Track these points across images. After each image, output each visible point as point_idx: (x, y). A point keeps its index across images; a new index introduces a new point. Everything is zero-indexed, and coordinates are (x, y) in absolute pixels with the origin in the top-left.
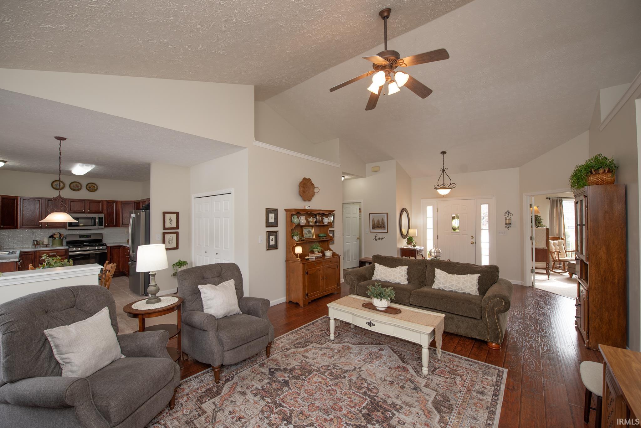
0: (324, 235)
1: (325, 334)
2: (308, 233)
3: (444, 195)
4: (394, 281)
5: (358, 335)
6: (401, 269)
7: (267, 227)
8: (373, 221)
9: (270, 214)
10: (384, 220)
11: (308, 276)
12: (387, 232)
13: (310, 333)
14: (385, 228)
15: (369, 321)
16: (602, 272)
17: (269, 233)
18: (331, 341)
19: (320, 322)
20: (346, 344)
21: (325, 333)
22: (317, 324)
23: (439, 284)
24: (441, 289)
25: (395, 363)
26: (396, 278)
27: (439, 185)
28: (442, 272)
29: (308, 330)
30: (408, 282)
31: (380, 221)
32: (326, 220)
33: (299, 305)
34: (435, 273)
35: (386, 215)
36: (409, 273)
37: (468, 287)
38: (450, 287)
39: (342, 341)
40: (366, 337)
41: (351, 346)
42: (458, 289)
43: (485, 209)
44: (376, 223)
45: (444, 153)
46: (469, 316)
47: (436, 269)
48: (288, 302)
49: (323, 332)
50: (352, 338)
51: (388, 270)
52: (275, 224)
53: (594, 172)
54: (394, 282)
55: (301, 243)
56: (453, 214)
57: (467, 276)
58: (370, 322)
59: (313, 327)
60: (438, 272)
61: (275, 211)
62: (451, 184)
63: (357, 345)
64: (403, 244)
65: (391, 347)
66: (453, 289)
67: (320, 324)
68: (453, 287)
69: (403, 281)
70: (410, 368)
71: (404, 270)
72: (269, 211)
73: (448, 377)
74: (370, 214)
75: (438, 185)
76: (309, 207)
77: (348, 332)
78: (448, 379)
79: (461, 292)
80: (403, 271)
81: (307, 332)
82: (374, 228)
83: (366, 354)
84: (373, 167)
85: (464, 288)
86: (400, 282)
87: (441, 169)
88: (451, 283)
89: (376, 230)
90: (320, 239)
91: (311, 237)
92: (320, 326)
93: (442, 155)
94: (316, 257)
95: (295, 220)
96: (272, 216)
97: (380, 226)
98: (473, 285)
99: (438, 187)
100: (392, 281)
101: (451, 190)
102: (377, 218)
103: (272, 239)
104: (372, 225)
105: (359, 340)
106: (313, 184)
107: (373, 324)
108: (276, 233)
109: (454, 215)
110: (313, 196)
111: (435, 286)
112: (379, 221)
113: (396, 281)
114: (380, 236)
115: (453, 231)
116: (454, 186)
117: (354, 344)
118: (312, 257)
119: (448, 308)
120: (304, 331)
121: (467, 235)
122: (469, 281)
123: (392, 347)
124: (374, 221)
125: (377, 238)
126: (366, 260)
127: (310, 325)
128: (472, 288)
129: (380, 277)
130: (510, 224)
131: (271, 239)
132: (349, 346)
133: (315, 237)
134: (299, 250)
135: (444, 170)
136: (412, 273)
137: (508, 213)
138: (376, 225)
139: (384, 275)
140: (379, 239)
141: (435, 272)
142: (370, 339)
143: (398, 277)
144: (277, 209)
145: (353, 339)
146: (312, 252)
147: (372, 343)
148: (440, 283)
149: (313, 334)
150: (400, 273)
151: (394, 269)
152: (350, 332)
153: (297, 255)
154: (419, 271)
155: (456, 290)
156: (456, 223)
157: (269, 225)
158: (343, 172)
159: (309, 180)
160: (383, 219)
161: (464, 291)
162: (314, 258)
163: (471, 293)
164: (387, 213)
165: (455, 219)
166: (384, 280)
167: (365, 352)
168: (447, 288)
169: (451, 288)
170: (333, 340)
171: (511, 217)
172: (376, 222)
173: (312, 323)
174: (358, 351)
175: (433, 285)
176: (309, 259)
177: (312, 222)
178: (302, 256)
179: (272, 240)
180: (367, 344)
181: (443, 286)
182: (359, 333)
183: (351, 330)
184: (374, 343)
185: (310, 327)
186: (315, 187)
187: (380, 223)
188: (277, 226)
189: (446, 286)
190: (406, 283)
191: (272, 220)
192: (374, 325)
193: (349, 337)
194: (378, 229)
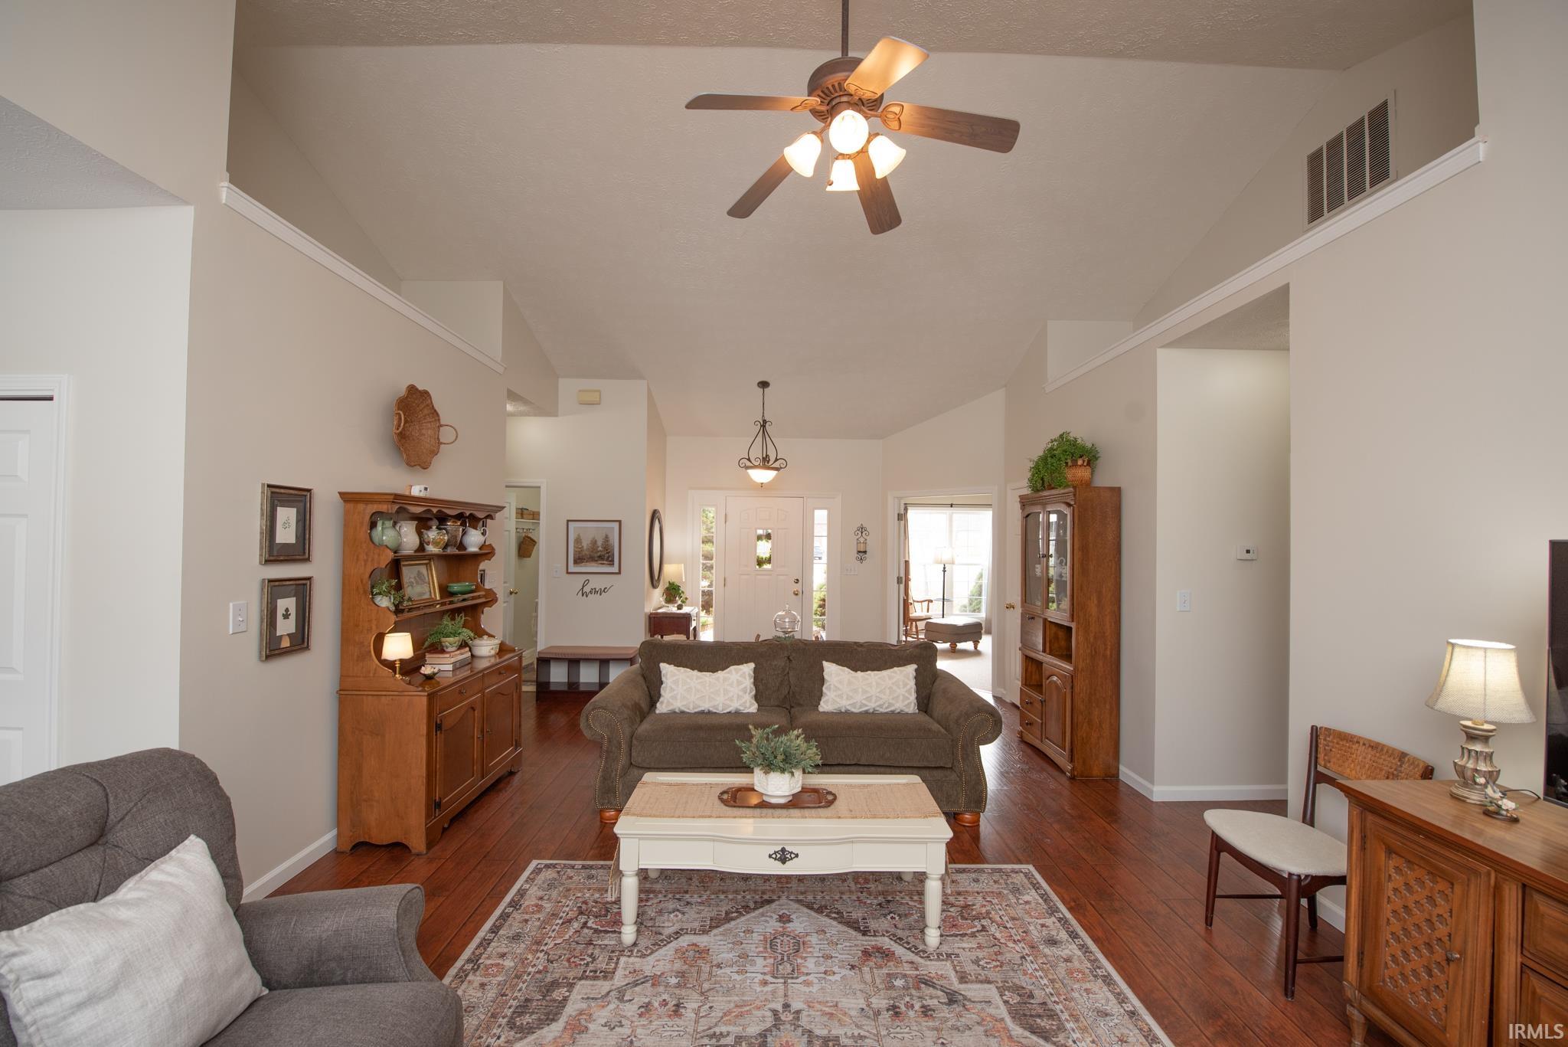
0: (468, 589)
1: (586, 931)
2: (417, 583)
3: (762, 484)
4: (726, 709)
5: (687, 896)
6: (741, 672)
7: (268, 562)
8: (578, 541)
9: (279, 509)
10: (611, 542)
11: (443, 736)
12: (619, 573)
13: (534, 948)
14: (613, 561)
15: (779, 848)
16: (1092, 640)
17: (275, 589)
18: (632, 951)
19: (534, 892)
20: (684, 941)
21: (585, 925)
22: (529, 901)
23: (838, 700)
24: (843, 710)
25: (848, 944)
26: (731, 699)
27: (752, 459)
28: (841, 669)
29: (516, 937)
30: (759, 706)
31: (599, 543)
32: (473, 539)
33: (408, 848)
34: (824, 673)
35: (616, 525)
36: (757, 681)
37: (901, 697)
38: (864, 702)
39: (660, 934)
40: (716, 893)
41: (703, 940)
42: (881, 706)
43: (821, 516)
44: (585, 548)
45: (764, 385)
46: (933, 766)
47: (825, 664)
48: (347, 848)
49: (576, 925)
50: (683, 913)
51: (707, 679)
52: (300, 552)
53: (1070, 464)
54: (725, 712)
55: (404, 617)
56: (759, 529)
57: (896, 673)
58: (783, 850)
59: (526, 921)
60: (831, 670)
61: (299, 498)
62: (776, 460)
63: (715, 931)
64: (656, 602)
65: (799, 901)
66: (870, 706)
67: (541, 898)
68: (870, 701)
69: (748, 705)
70: (891, 945)
71: (747, 674)
72: (278, 496)
73: (974, 932)
74: (570, 523)
75: (749, 460)
76: (426, 489)
77: (651, 896)
78: (977, 934)
79: (886, 711)
80: (745, 678)
81: (520, 948)
82: (578, 560)
83: (761, 949)
84: (580, 391)
85: (893, 702)
86: (742, 708)
87: (757, 423)
88: (866, 692)
89: (586, 566)
90: (451, 603)
91: (427, 596)
92: (548, 906)
93: (762, 390)
94: (454, 664)
95: (385, 534)
96: (287, 516)
97: (600, 557)
98: (909, 691)
99: (748, 464)
100: (720, 710)
101: (776, 472)
102: (590, 534)
103: (287, 610)
104: (575, 551)
105: (708, 913)
106: (438, 415)
107: (792, 853)
108: (302, 589)
109: (760, 532)
110: (435, 452)
111: (825, 706)
112: (594, 542)
113: (731, 706)
114: (596, 582)
115: (757, 567)
116: (782, 466)
117: (705, 932)
118: (440, 666)
119: (888, 755)
120: (505, 950)
121: (786, 575)
122: (901, 683)
123: (801, 897)
124: (581, 543)
125: (587, 589)
126: (552, 653)
127: (505, 916)
128: (909, 699)
129: (684, 703)
130: (865, 552)
131: (280, 612)
132: (696, 945)
133: (438, 598)
134: (398, 646)
135: (763, 426)
136: (762, 680)
137: (862, 529)
138: (587, 553)
139: (697, 696)
140: (594, 591)
141: (823, 671)
142: (730, 897)
143: (736, 696)
144: (309, 491)
145: (687, 916)
146: (438, 649)
147: (747, 909)
148: (840, 696)
149: (545, 948)
150: (739, 683)
151: (720, 674)
152: (660, 896)
153: (390, 665)
154: (776, 673)
155: (878, 709)
156: (764, 549)
157: (275, 554)
158: (509, 391)
159: (425, 394)
160: (607, 537)
161: (892, 708)
162: (450, 667)
163: (907, 710)
164: (620, 522)
165: (762, 540)
166: (696, 710)
167: (754, 944)
168: (858, 707)
169: (867, 706)
170: (635, 944)
171: (866, 537)
172: (586, 544)
173: (510, 905)
174: (733, 949)
175: (821, 703)
176: (435, 674)
177: (436, 543)
178: (409, 668)
179: (286, 616)
180: (737, 918)
181: (849, 703)
182: (686, 888)
183: (658, 887)
184: (752, 905)
185: (513, 926)
186: (442, 422)
187: (600, 548)
188: (308, 560)
189: (855, 701)
190: (753, 708)
191: (286, 535)
192: (797, 856)
193: (670, 913)
194: (593, 564)
